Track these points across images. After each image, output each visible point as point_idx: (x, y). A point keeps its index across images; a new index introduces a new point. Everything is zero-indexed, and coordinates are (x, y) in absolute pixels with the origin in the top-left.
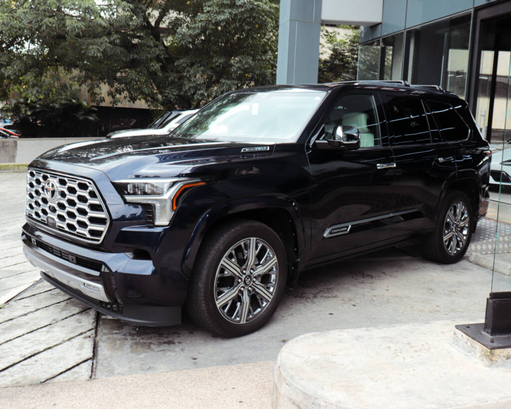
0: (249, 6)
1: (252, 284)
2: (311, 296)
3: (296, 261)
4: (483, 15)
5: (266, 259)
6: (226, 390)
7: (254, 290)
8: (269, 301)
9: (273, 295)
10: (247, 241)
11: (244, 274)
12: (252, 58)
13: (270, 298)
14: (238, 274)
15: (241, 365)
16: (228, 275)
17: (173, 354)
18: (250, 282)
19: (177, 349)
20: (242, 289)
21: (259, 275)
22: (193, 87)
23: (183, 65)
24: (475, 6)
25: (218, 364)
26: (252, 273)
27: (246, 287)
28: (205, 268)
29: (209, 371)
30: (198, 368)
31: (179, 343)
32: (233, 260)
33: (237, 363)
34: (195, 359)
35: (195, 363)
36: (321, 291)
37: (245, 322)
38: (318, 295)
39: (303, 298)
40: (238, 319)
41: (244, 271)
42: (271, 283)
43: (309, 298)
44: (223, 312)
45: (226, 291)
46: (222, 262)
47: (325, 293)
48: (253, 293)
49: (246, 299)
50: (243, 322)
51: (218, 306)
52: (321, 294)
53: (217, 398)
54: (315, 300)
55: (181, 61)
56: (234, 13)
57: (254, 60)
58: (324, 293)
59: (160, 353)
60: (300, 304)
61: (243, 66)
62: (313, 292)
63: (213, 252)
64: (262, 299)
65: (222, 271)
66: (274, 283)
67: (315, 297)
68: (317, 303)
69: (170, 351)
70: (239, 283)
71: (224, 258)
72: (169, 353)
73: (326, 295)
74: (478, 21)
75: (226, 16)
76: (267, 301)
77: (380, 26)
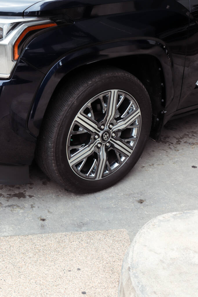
1: (111, 140)
2: (175, 141)
3: (162, 112)
5: (128, 113)
6: (70, 271)
7: (112, 145)
8: (128, 156)
9: (133, 149)
10: (107, 93)
11: (102, 130)
13: (129, 152)
14: (94, 131)
15: (91, 233)
16: (83, 132)
17: (22, 211)
18: (108, 138)
19: (26, 205)
20: (99, 145)
21: (119, 130)
25: (67, 230)
26: (110, 129)
27: (103, 143)
28: (56, 125)
29: (56, 239)
30: (45, 233)
31: (30, 196)
32: (90, 115)
33: (88, 230)
34: (44, 220)
35: (43, 226)
36: (185, 134)
37: (100, 178)
38: (181, 140)
39: (166, 143)
40: (93, 175)
41: (102, 127)
42: (133, 137)
43: (172, 143)
44: (76, 170)
45: (81, 149)
46: (76, 119)
47: (190, 138)
48: (111, 148)
49: (103, 155)
50: (99, 177)
51: (71, 165)
52: (185, 139)
53: (58, 285)
54: (179, 147)
58: (188, 138)
59: (8, 210)
60: (162, 151)
62: (178, 136)
63: (65, 109)
64: (121, 154)
65: (76, 127)
66: (135, 137)
67: (179, 143)
68: (180, 151)
69: (18, 207)
70: (95, 139)
71: (79, 115)
72: (18, 209)
73: (191, 140)
76: (126, 156)
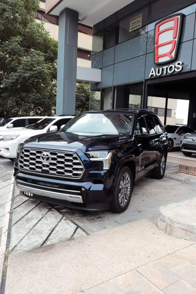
0: (39, 71)
1: (125, 191)
4: (149, 82)
9: (130, 194)
10: (125, 174)
12: (40, 94)
13: (129, 196)
20: (123, 193)
21: (127, 187)
22: (12, 107)
23: (6, 96)
24: (146, 79)
30: (122, 225)
31: (104, 217)
34: (117, 222)
46: (120, 183)
51: (119, 200)
55: (4, 94)
56: (32, 73)
57: (41, 95)
61: (36, 97)
74: (146, 85)
75: (29, 75)
77: (101, 83)
